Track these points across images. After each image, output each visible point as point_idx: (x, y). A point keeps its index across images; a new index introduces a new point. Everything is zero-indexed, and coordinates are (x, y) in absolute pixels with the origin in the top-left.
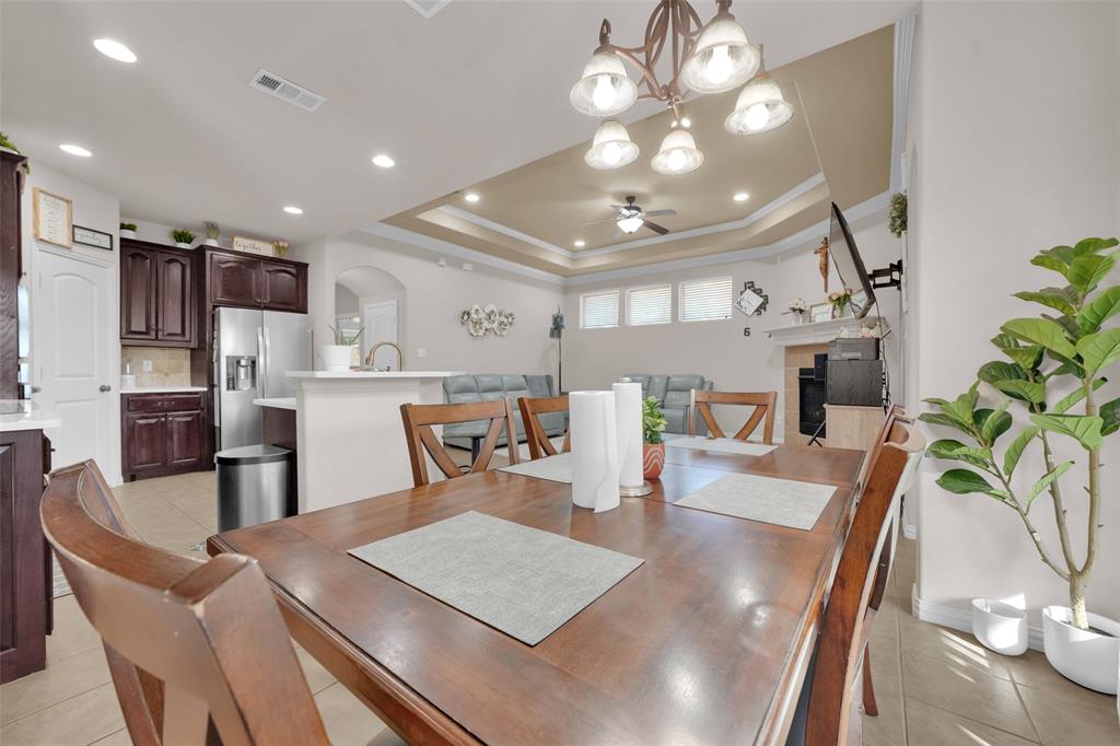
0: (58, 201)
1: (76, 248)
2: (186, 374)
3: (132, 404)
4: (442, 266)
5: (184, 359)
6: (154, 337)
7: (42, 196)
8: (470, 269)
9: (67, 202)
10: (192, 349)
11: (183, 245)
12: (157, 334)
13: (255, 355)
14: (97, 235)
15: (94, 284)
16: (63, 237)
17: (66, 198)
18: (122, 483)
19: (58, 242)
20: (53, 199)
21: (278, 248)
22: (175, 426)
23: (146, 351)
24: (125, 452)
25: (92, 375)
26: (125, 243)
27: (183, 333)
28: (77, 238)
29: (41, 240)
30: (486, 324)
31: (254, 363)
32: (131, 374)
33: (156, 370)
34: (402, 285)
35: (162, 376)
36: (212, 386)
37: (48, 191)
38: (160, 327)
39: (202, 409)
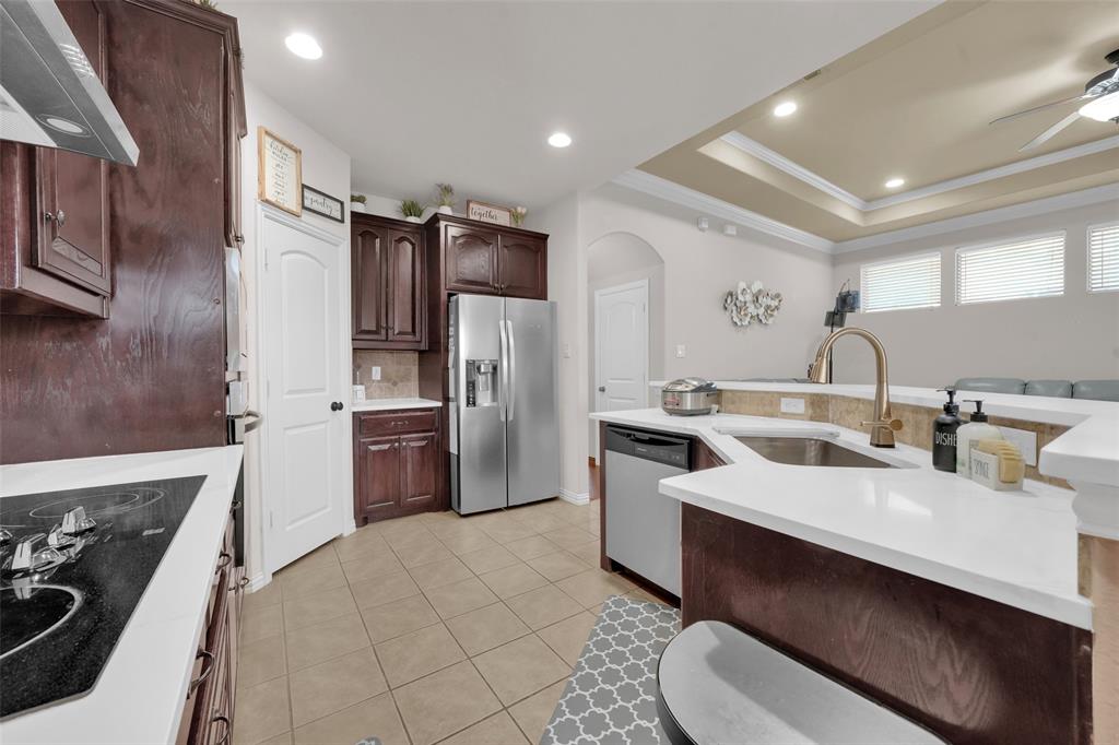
0: (286, 150)
1: (306, 216)
2: (414, 384)
3: (365, 424)
4: (702, 230)
5: (411, 364)
6: (384, 338)
7: (268, 140)
8: (734, 233)
9: (296, 151)
10: (421, 352)
11: (412, 219)
12: (387, 334)
13: (496, 357)
14: (328, 201)
15: (325, 267)
16: (291, 201)
17: (296, 146)
18: (355, 529)
19: (286, 206)
20: (280, 146)
21: (515, 216)
22: (409, 452)
23: (375, 355)
24: (357, 488)
25: (323, 390)
26: (357, 217)
27: (414, 331)
28: (307, 203)
29: (267, 201)
30: (752, 309)
31: (495, 368)
32: (362, 384)
33: (385, 377)
34: (660, 258)
35: (390, 384)
36: (446, 399)
37: (276, 133)
38: (390, 324)
39: (436, 430)
